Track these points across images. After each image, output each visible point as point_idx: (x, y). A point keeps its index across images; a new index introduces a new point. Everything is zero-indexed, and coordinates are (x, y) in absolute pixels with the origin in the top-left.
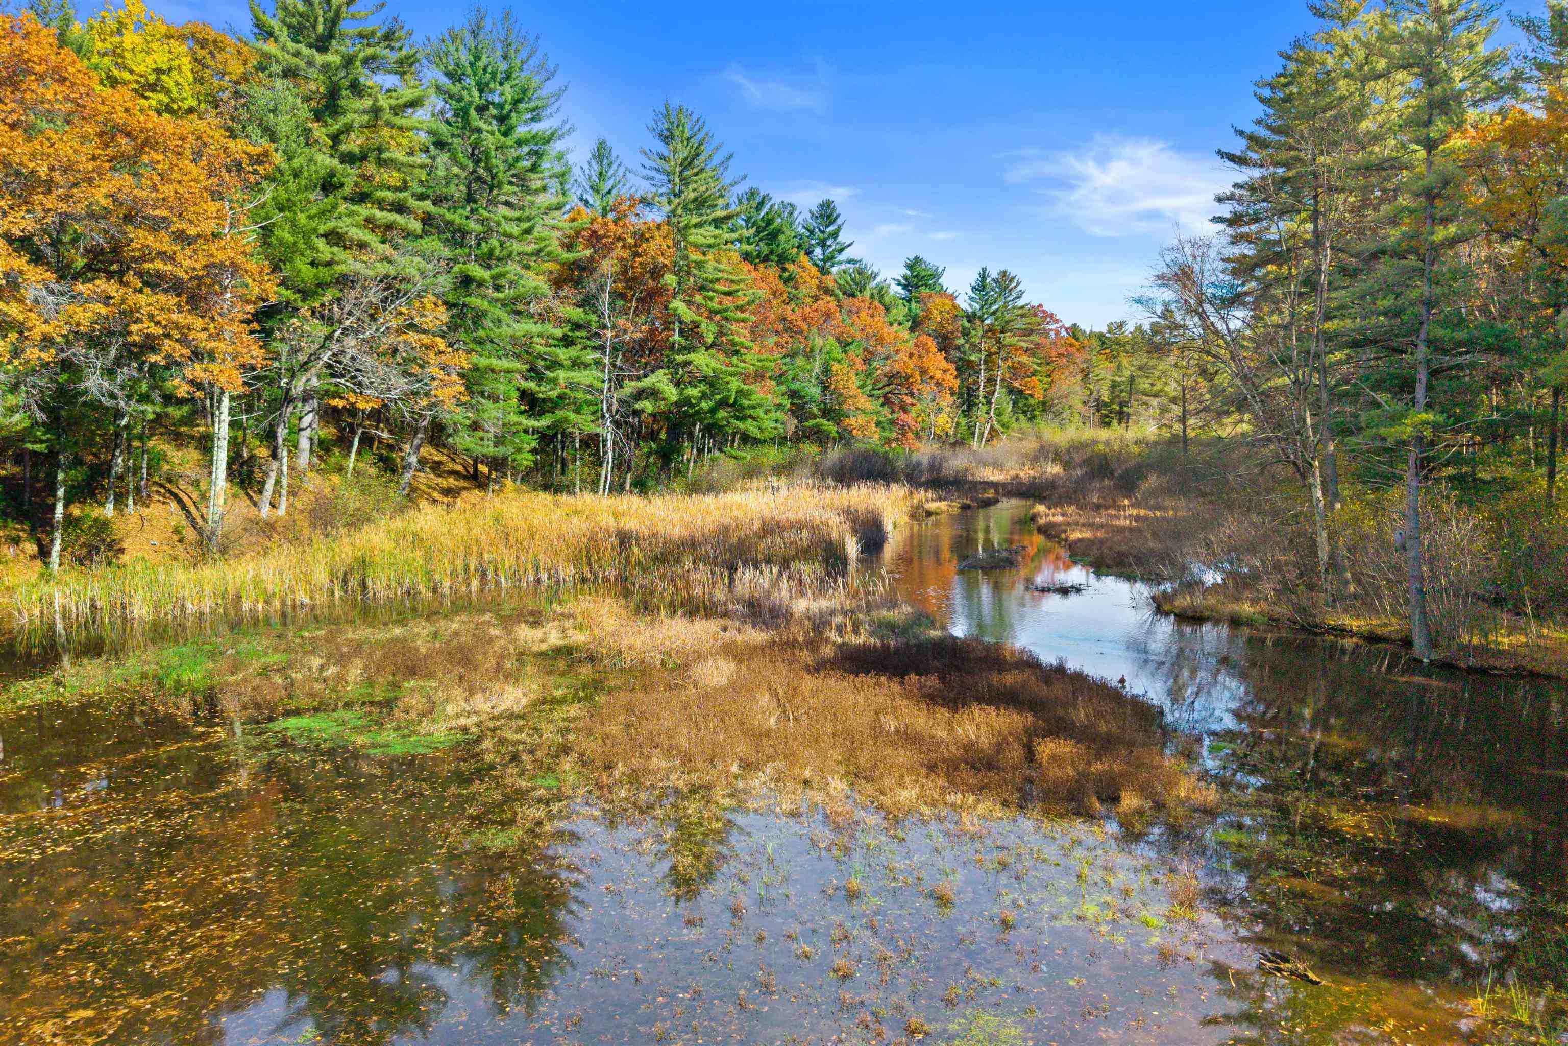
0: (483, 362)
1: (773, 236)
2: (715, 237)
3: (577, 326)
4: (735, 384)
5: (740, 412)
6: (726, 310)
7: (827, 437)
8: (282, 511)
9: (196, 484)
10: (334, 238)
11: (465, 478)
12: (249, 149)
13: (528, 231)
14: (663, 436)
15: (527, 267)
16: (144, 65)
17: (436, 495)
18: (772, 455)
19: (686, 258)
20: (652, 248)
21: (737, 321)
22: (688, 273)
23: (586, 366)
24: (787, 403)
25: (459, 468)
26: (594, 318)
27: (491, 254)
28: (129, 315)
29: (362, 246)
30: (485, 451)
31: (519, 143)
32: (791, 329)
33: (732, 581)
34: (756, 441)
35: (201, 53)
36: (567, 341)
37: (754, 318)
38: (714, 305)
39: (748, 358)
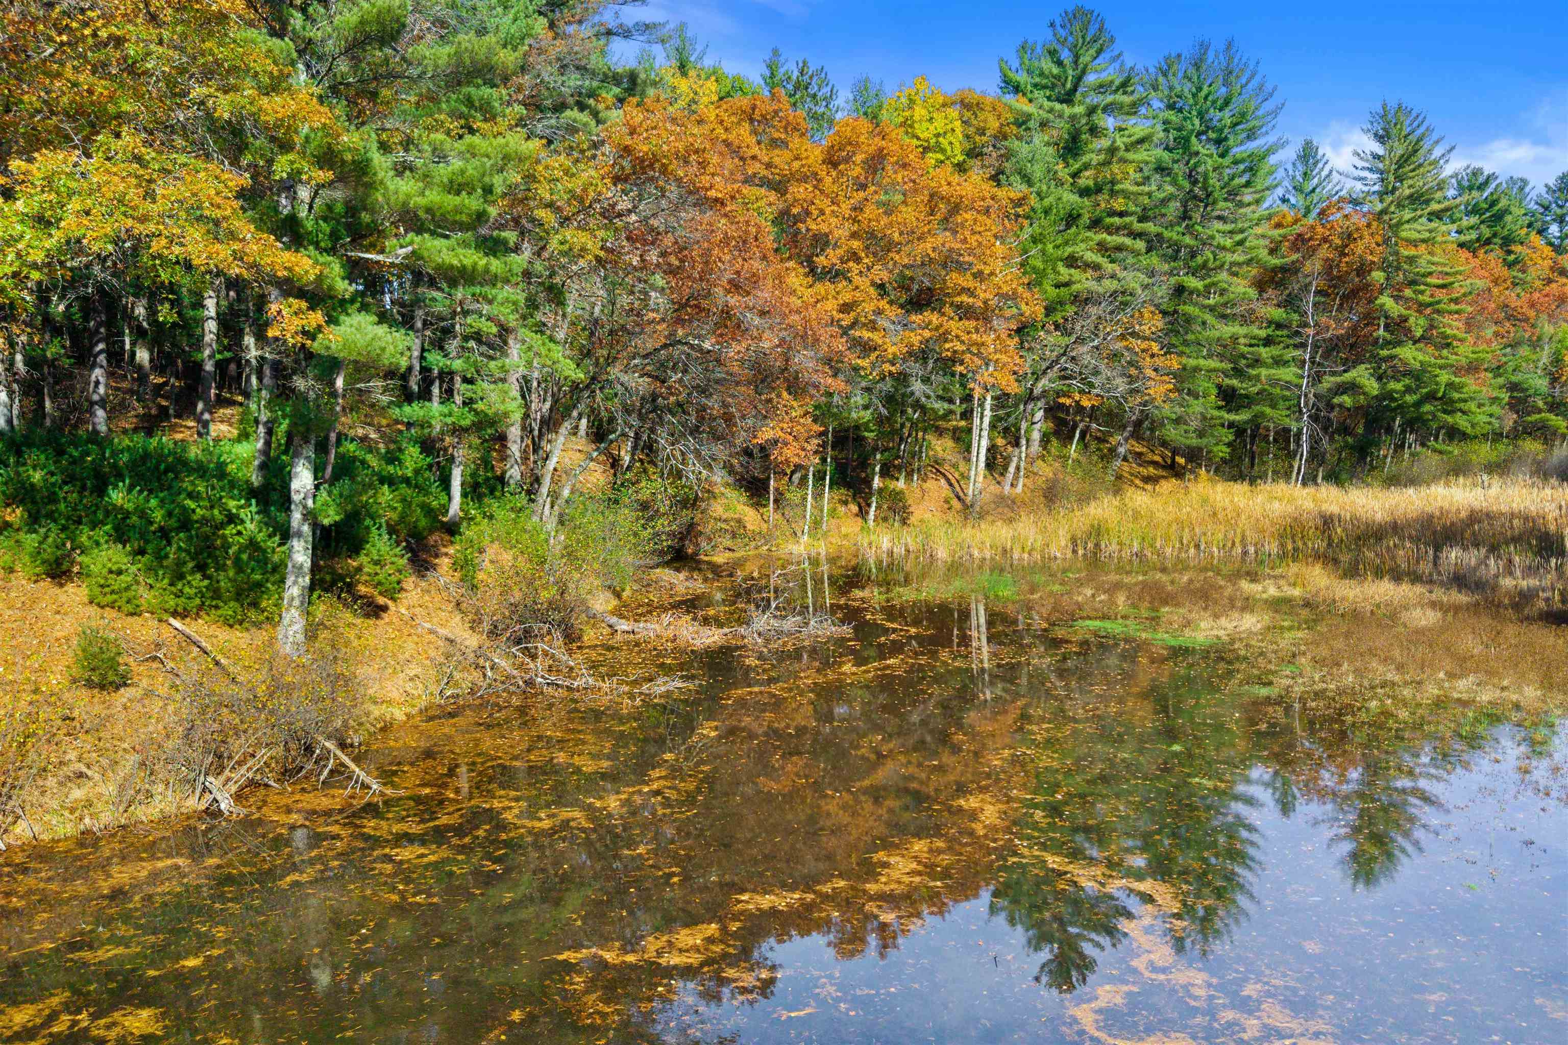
0: (1192, 362)
1: (1498, 217)
2: (1430, 231)
3: (1279, 326)
4: (1444, 377)
5: (1449, 405)
6: (1439, 302)
7: (1554, 433)
8: (1019, 489)
9: (955, 466)
10: (1072, 261)
11: (1164, 467)
12: (1012, 195)
13: (1241, 243)
14: (1360, 430)
15: (1235, 274)
16: (925, 131)
17: (1137, 482)
18: (1484, 451)
19: (1397, 253)
20: (1359, 248)
21: (1450, 313)
22: (1398, 268)
23: (1286, 363)
24: (1505, 396)
25: (1157, 458)
26: (1296, 317)
27: (1204, 265)
28: (944, 337)
29: (1096, 267)
30: (1188, 442)
31: (1236, 162)
32: (1513, 316)
33: (1436, 558)
34: (1464, 436)
35: (968, 114)
36: (1268, 342)
37: (1470, 309)
38: (1425, 298)
39: (1461, 350)
